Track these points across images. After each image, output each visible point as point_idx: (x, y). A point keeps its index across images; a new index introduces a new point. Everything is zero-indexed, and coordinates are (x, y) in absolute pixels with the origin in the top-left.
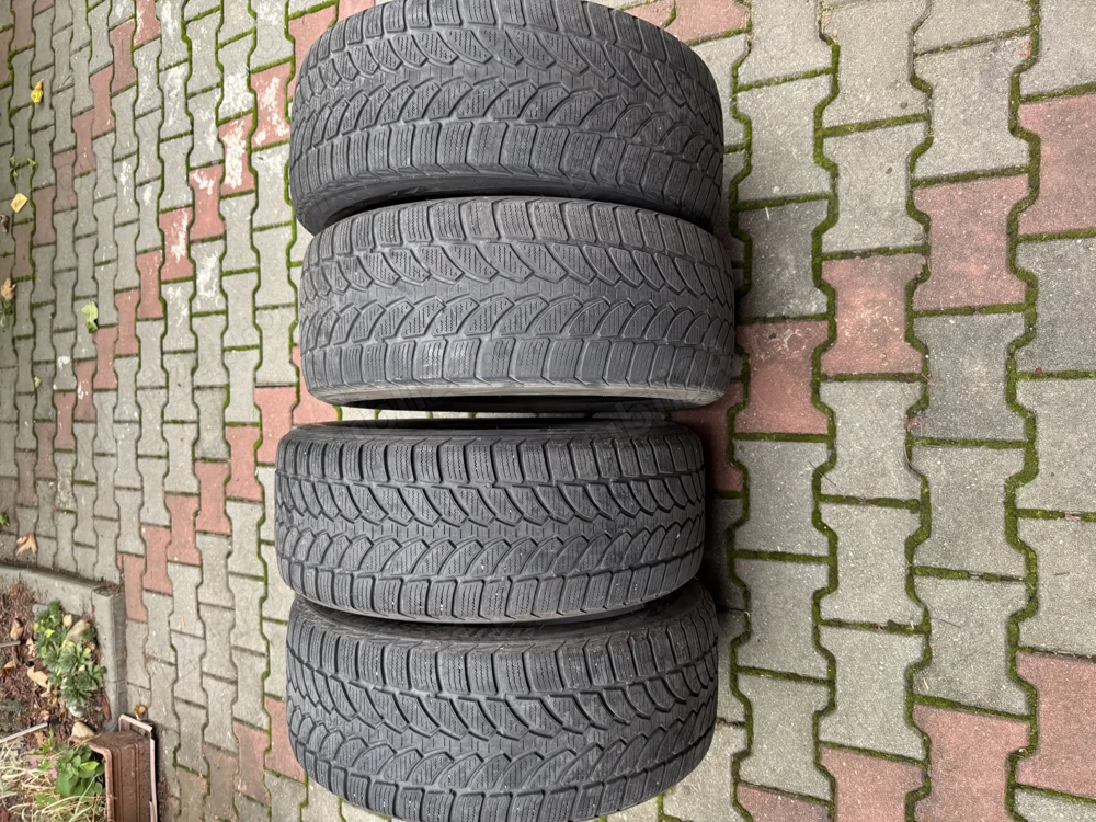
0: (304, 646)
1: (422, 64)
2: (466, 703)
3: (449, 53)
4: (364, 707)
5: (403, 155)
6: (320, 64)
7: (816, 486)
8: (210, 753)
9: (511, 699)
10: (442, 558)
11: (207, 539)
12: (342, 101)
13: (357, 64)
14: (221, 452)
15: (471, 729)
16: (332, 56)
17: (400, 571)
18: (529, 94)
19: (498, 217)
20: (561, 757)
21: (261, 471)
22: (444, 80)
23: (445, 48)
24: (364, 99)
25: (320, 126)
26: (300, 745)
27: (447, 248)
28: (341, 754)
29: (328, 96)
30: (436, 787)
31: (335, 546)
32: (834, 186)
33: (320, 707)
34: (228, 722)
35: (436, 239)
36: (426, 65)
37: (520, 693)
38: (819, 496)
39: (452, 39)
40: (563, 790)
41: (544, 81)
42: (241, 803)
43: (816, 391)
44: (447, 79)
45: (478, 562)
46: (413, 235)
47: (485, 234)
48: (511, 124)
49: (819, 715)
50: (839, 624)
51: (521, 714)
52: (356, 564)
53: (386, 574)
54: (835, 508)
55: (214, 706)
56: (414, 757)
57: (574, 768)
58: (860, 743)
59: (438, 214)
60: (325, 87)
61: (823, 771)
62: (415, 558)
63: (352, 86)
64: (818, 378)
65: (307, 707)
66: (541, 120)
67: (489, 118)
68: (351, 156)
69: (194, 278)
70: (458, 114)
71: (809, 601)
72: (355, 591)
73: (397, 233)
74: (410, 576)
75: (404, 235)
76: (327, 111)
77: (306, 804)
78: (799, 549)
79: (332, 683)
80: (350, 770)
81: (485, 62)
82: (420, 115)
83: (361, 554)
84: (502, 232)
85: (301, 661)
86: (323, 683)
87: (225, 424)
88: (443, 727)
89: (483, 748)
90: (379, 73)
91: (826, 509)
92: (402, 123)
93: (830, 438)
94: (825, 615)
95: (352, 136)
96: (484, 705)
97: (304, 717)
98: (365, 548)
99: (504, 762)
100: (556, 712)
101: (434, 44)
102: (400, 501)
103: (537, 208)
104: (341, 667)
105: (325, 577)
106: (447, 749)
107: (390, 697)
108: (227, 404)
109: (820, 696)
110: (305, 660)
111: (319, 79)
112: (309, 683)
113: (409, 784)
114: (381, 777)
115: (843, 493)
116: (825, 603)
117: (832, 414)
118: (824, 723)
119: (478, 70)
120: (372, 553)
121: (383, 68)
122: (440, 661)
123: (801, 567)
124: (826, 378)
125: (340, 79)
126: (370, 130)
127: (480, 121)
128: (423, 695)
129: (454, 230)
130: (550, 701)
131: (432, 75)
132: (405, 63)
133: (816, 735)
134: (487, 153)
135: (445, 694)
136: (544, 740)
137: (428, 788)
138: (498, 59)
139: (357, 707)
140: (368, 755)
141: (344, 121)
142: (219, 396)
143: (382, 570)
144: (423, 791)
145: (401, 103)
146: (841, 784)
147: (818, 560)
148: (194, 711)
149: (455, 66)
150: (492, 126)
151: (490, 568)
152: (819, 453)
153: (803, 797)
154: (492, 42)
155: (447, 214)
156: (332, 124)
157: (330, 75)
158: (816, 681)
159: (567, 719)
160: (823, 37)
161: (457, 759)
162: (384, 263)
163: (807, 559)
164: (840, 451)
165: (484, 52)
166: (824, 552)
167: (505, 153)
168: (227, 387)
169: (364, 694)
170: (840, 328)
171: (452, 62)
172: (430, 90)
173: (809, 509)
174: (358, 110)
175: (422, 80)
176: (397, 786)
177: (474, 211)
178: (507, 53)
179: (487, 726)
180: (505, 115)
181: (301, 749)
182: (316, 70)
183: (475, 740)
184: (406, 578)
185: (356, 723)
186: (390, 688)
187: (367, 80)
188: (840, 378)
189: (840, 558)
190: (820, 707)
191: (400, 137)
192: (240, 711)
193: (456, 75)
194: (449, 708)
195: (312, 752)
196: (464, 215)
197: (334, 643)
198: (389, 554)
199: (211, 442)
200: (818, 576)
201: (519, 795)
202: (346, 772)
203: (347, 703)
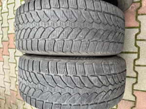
0: (23, 65)
2: (76, 77)
4: (42, 81)
7: (136, 37)
8: (6, 96)
9: (89, 76)
10: (68, 33)
11: (5, 56)
14: (7, 39)
15: (77, 85)
17: (54, 37)
20: (102, 93)
26: (22, 92)
28: (34, 95)
30: (65, 103)
31: (32, 31)
33: (28, 81)
34: (9, 90)
37: (92, 75)
38: (136, 39)
40: (102, 103)
42: (12, 105)
43: (137, 17)
45: (80, 35)
49: (134, 84)
50: (139, 66)
51: (92, 81)
52: (40, 36)
53: (50, 39)
54: (140, 42)
55: (6, 87)
56: (58, 94)
57: (105, 96)
58: (143, 90)
61: (134, 95)
62: (59, 33)
64: (137, 15)
65: (24, 82)
69: (2, 6)
71: (133, 61)
72: (39, 45)
74: (58, 39)
77: (24, 104)
78: (131, 51)
79: (31, 74)
80: (37, 99)
83: (41, 33)
85: (22, 69)
86: (29, 74)
87: (8, 34)
88: (68, 85)
89: (81, 91)
91: (138, 42)
93: (139, 27)
94: (136, 64)
96: (81, 78)
97: (23, 85)
98: (42, 31)
99: (87, 95)
100: (101, 80)
102: (54, 14)
104: (34, 69)
105: (29, 42)
106: (69, 92)
107: (51, 77)
109: (134, 80)
110: (23, 68)
112: (24, 75)
113: (57, 103)
114: (47, 101)
115: (142, 39)
116: (136, 62)
117: (140, 22)
118: (135, 86)
120: (45, 32)
122: (67, 65)
123: (131, 54)
124: (139, 15)
128: (62, 75)
130: (100, 77)
133: (133, 88)
135: (69, 75)
136: (98, 88)
137: (62, 104)
139: (39, 80)
140: (43, 94)
142: (7, 29)
143: (48, 37)
144: (61, 105)
146: (138, 98)
147: (135, 53)
148: (3, 88)
151: (84, 37)
152: (137, 31)
153: (129, 101)
158: (134, 78)
159: (104, 82)
161: (72, 95)
163: (133, 53)
164: (141, 30)
166: (137, 51)
168: (8, 27)
169: (42, 76)
170: (143, 4)
173: (134, 42)
176: (52, 103)
179: (82, 84)
181: (22, 93)
183: (78, 89)
184: (56, 40)
185: (39, 85)
186: (51, 74)
188: (142, 15)
189: (140, 52)
190: (134, 83)
192: (11, 88)
194: (70, 79)
195: (25, 94)
197: (32, 62)
198: (51, 32)
199: (5, 38)
200: (135, 56)
201: (90, 105)
202: (36, 100)
203: (36, 79)
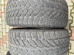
1: (30, 6)
3: (35, 4)
5: (26, 23)
6: (10, 3)
12: (14, 11)
13: (17, 4)
16: (12, 2)
18: (50, 13)
19: (44, 35)
21: (6, 41)
22: (34, 9)
23: (34, 3)
24: (18, 11)
25: (10, 14)
27: (34, 40)
29: (11, 9)
32: (72, 19)
35: (32, 38)
36: (31, 6)
39: (36, 1)
41: (53, 10)
44: (35, 9)
46: (28, 37)
47: (42, 38)
48: (47, 18)
59: (33, 34)
60: (11, 8)
63: (16, 8)
66: (52, 17)
67: (43, 17)
68: (16, 21)
70: (37, 16)
73: (25, 37)
75: (26, 37)
76: (11, 12)
81: (42, 6)
82: (30, 16)
84: (45, 38)
90: (21, 7)
92: (26, 17)
95: (16, 17)
101: (32, 2)
103: (51, 33)
108: (3, 34)
111: (10, 6)
119: (41, 8)
121: (22, 6)
125: (13, 7)
126: (19, 17)
127: (41, 17)
129: (36, 37)
131: (32, 8)
132: (26, 5)
134: (42, 23)
138: (45, 6)
141: (14, 15)
145: (26, 13)
149: (36, 7)
150: (43, 18)
154: (44, 2)
155: (34, 34)
156: (12, 15)
157: (12, 6)
160: (72, 2)
162: (22, 42)
165: (42, 4)
167: (45, 23)
171: (36, 6)
172: (31, 11)
174: (17, 13)
175: (30, 9)
177: (40, 34)
178: (46, 5)
180: (46, 16)
182: (9, 4)
187: (19, 8)
191: (25, 19)
193: (37, 8)
196: (38, 34)
